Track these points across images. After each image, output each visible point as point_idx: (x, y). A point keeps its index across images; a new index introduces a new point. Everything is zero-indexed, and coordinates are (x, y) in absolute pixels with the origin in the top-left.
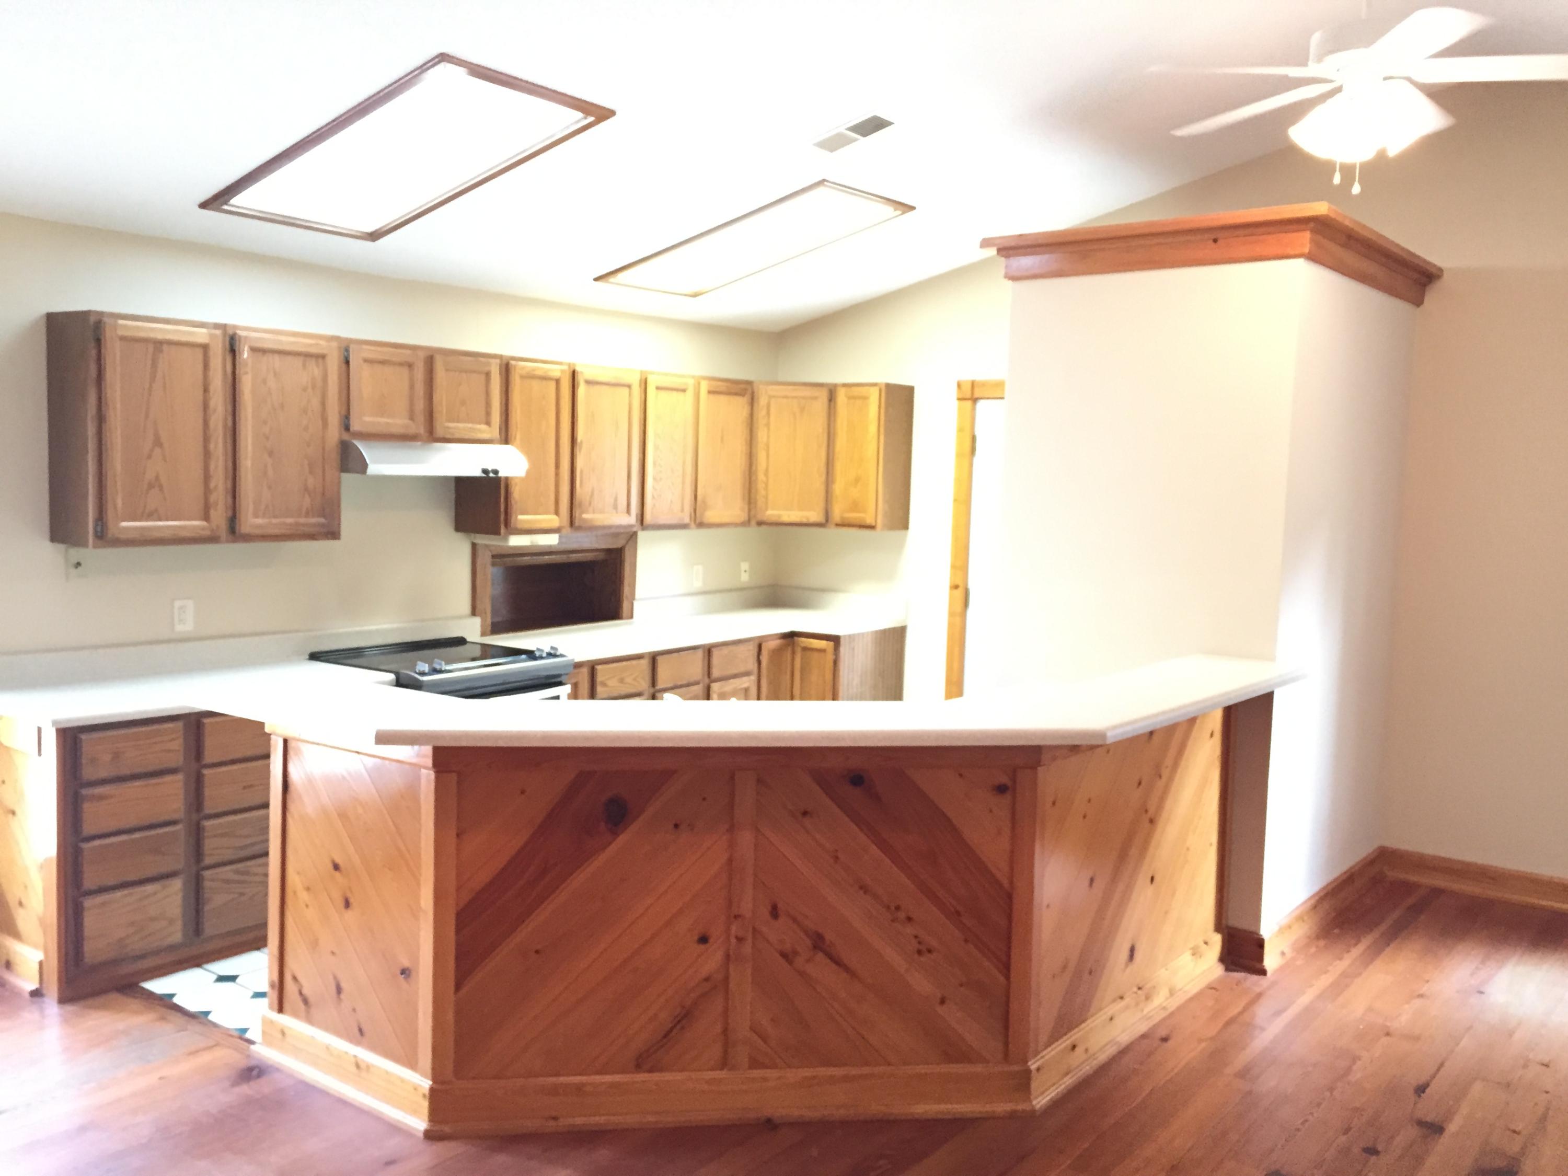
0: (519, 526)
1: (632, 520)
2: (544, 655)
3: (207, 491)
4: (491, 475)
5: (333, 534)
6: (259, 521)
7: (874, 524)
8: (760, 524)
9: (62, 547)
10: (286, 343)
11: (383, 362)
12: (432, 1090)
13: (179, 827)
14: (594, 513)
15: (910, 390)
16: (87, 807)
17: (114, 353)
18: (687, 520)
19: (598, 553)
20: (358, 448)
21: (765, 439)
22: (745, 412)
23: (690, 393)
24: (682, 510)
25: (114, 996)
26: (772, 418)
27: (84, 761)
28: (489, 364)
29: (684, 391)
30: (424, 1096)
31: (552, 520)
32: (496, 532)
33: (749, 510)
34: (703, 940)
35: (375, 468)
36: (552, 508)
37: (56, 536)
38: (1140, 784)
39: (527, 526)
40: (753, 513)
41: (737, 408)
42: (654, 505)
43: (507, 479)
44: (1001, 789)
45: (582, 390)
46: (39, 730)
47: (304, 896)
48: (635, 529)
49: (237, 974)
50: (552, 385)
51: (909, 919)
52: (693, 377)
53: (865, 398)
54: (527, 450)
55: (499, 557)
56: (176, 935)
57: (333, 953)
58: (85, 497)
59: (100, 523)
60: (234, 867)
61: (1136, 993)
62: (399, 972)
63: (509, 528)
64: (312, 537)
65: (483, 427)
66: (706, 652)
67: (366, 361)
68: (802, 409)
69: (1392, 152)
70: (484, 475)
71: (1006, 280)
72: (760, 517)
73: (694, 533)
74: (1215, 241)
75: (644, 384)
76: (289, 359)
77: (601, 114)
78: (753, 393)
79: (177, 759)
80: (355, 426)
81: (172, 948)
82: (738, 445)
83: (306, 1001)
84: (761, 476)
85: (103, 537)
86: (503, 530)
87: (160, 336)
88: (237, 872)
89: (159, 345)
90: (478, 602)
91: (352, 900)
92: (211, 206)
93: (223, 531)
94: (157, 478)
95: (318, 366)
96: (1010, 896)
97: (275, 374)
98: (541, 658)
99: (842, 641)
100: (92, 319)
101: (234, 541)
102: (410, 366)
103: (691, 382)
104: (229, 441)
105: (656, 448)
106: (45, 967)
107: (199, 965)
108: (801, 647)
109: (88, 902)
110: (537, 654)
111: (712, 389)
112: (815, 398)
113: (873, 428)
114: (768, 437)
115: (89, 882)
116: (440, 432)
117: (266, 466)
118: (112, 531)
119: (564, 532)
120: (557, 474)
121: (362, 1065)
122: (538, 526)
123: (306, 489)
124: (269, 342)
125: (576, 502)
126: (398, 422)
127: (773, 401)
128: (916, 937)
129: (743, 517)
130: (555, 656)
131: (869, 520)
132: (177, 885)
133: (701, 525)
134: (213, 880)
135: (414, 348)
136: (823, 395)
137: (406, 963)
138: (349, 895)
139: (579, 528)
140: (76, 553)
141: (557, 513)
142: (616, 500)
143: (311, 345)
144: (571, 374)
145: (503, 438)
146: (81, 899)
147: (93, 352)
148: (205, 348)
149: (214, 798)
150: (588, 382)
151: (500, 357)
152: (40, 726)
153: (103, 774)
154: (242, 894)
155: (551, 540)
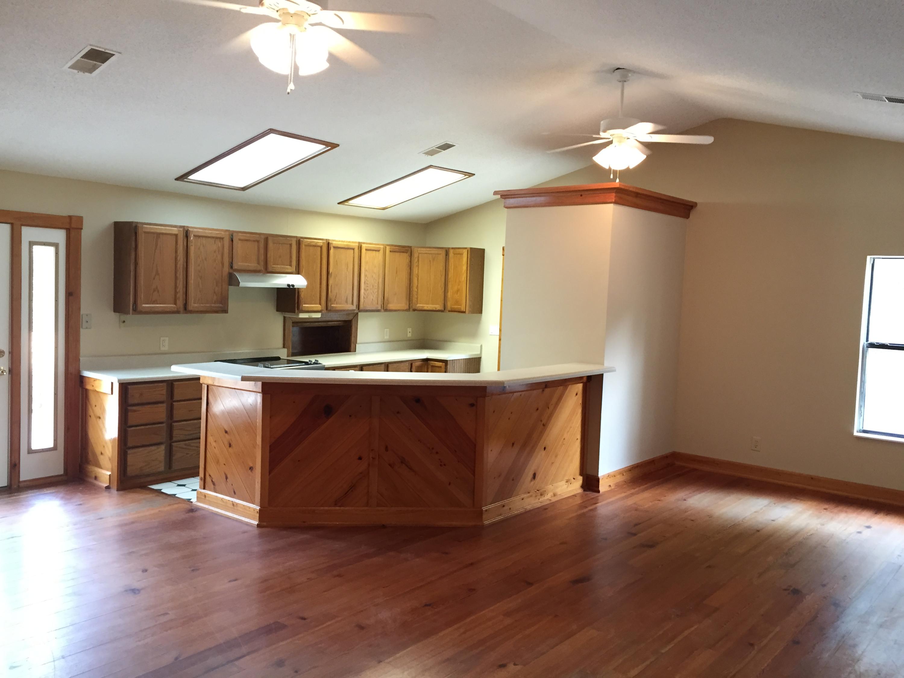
0: (304, 309)
1: (354, 307)
2: (312, 363)
3: (176, 293)
4: (291, 287)
5: (225, 311)
6: (196, 305)
7: (465, 311)
8: (414, 310)
9: (118, 314)
10: (208, 233)
11: (247, 240)
12: (260, 510)
13: (164, 425)
14: (337, 304)
15: (483, 250)
16: (130, 414)
17: (142, 238)
18: (379, 308)
19: (340, 323)
20: (236, 275)
21: (417, 272)
22: (408, 260)
23: (381, 252)
24: (378, 303)
25: (138, 489)
26: (420, 263)
27: (129, 396)
28: (291, 240)
29: (379, 251)
30: (257, 512)
31: (318, 307)
32: (294, 312)
33: (409, 304)
34: (360, 458)
35: (242, 284)
36: (318, 301)
37: (115, 310)
38: (537, 409)
39: (307, 309)
40: (411, 305)
41: (404, 258)
42: (364, 301)
43: (298, 289)
44: (472, 405)
45: (332, 251)
46: (112, 383)
47: (214, 444)
48: (356, 312)
49: (185, 484)
50: (319, 249)
51: (437, 453)
52: (383, 245)
53: (462, 254)
54: (307, 277)
55: (296, 323)
56: (162, 468)
57: (224, 464)
58: (129, 294)
59: (135, 305)
60: (184, 442)
61: (536, 492)
62: (249, 469)
63: (299, 310)
64: (216, 312)
65: (288, 267)
66: (386, 366)
67: (240, 240)
68: (434, 260)
69: (631, 167)
70: (288, 287)
71: (505, 208)
72: (414, 307)
73: (383, 314)
74: (581, 195)
75: (360, 248)
76: (210, 239)
77: (334, 146)
78: (411, 251)
79: (164, 398)
80: (235, 267)
81: (160, 473)
82: (404, 275)
83: (214, 484)
84: (415, 289)
85: (136, 310)
86: (296, 311)
87: (158, 231)
88: (185, 445)
89: (159, 235)
90: (286, 342)
91: (232, 444)
92: (179, 180)
93: (182, 309)
94: (157, 288)
95: (220, 241)
96: (475, 445)
97: (203, 246)
98: (311, 364)
99: (449, 362)
100: (134, 225)
101: (186, 313)
102: (258, 241)
103: (382, 247)
104: (185, 273)
105: (366, 276)
106: (111, 478)
107: (170, 481)
108: (431, 365)
109: (129, 452)
110: (309, 363)
111: (391, 250)
112: (440, 254)
113: (465, 268)
114: (418, 272)
115: (130, 444)
116: (270, 269)
117: (199, 283)
118: (139, 308)
119: (323, 312)
120: (320, 287)
121: (235, 504)
122: (311, 309)
123: (215, 292)
124: (201, 233)
125: (329, 299)
126: (253, 265)
127: (420, 255)
128: (440, 459)
129: (406, 307)
130: (317, 364)
131: (463, 309)
132: (163, 447)
133: (386, 310)
134: (177, 447)
135: (260, 234)
136: (443, 253)
137: (252, 465)
138: (231, 442)
139: (330, 311)
140: (124, 317)
141: (320, 304)
142: (347, 299)
143: (217, 234)
144: (327, 244)
145: (297, 272)
146: (127, 450)
147: (134, 238)
148: (176, 235)
149: (178, 414)
150: (334, 247)
151: (296, 237)
152: (112, 382)
153: (136, 401)
154: (187, 454)
155: (318, 315)
